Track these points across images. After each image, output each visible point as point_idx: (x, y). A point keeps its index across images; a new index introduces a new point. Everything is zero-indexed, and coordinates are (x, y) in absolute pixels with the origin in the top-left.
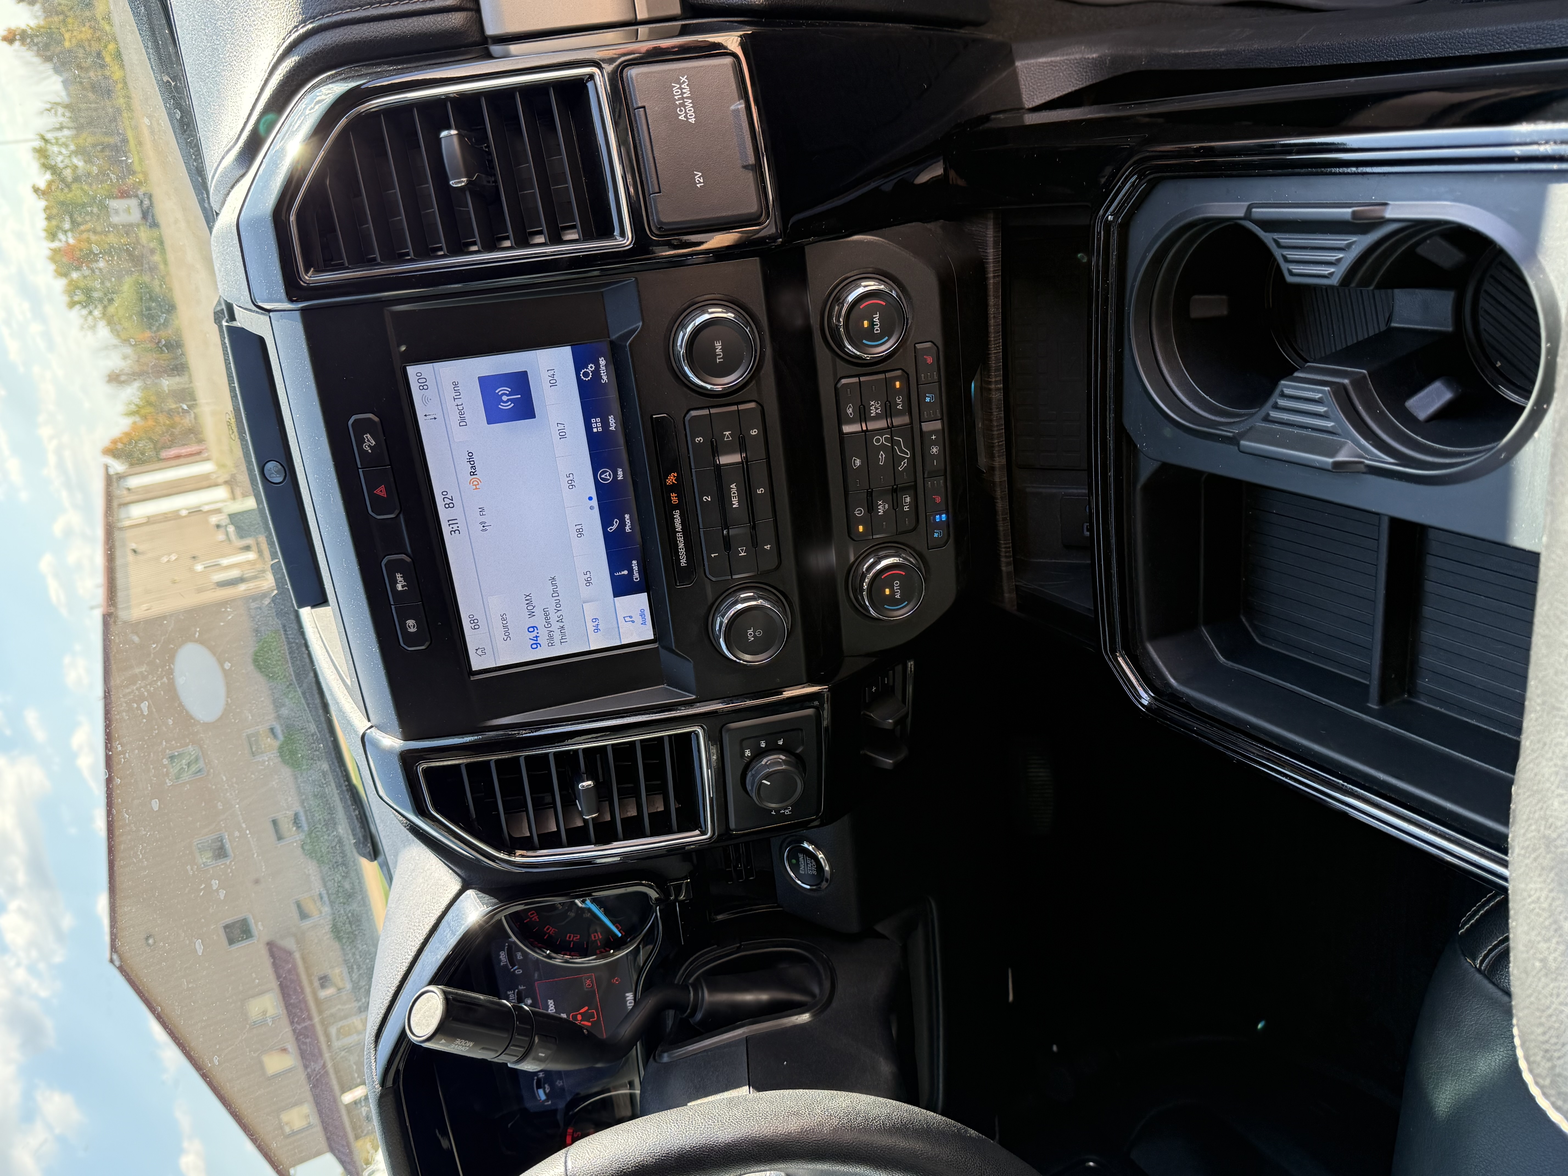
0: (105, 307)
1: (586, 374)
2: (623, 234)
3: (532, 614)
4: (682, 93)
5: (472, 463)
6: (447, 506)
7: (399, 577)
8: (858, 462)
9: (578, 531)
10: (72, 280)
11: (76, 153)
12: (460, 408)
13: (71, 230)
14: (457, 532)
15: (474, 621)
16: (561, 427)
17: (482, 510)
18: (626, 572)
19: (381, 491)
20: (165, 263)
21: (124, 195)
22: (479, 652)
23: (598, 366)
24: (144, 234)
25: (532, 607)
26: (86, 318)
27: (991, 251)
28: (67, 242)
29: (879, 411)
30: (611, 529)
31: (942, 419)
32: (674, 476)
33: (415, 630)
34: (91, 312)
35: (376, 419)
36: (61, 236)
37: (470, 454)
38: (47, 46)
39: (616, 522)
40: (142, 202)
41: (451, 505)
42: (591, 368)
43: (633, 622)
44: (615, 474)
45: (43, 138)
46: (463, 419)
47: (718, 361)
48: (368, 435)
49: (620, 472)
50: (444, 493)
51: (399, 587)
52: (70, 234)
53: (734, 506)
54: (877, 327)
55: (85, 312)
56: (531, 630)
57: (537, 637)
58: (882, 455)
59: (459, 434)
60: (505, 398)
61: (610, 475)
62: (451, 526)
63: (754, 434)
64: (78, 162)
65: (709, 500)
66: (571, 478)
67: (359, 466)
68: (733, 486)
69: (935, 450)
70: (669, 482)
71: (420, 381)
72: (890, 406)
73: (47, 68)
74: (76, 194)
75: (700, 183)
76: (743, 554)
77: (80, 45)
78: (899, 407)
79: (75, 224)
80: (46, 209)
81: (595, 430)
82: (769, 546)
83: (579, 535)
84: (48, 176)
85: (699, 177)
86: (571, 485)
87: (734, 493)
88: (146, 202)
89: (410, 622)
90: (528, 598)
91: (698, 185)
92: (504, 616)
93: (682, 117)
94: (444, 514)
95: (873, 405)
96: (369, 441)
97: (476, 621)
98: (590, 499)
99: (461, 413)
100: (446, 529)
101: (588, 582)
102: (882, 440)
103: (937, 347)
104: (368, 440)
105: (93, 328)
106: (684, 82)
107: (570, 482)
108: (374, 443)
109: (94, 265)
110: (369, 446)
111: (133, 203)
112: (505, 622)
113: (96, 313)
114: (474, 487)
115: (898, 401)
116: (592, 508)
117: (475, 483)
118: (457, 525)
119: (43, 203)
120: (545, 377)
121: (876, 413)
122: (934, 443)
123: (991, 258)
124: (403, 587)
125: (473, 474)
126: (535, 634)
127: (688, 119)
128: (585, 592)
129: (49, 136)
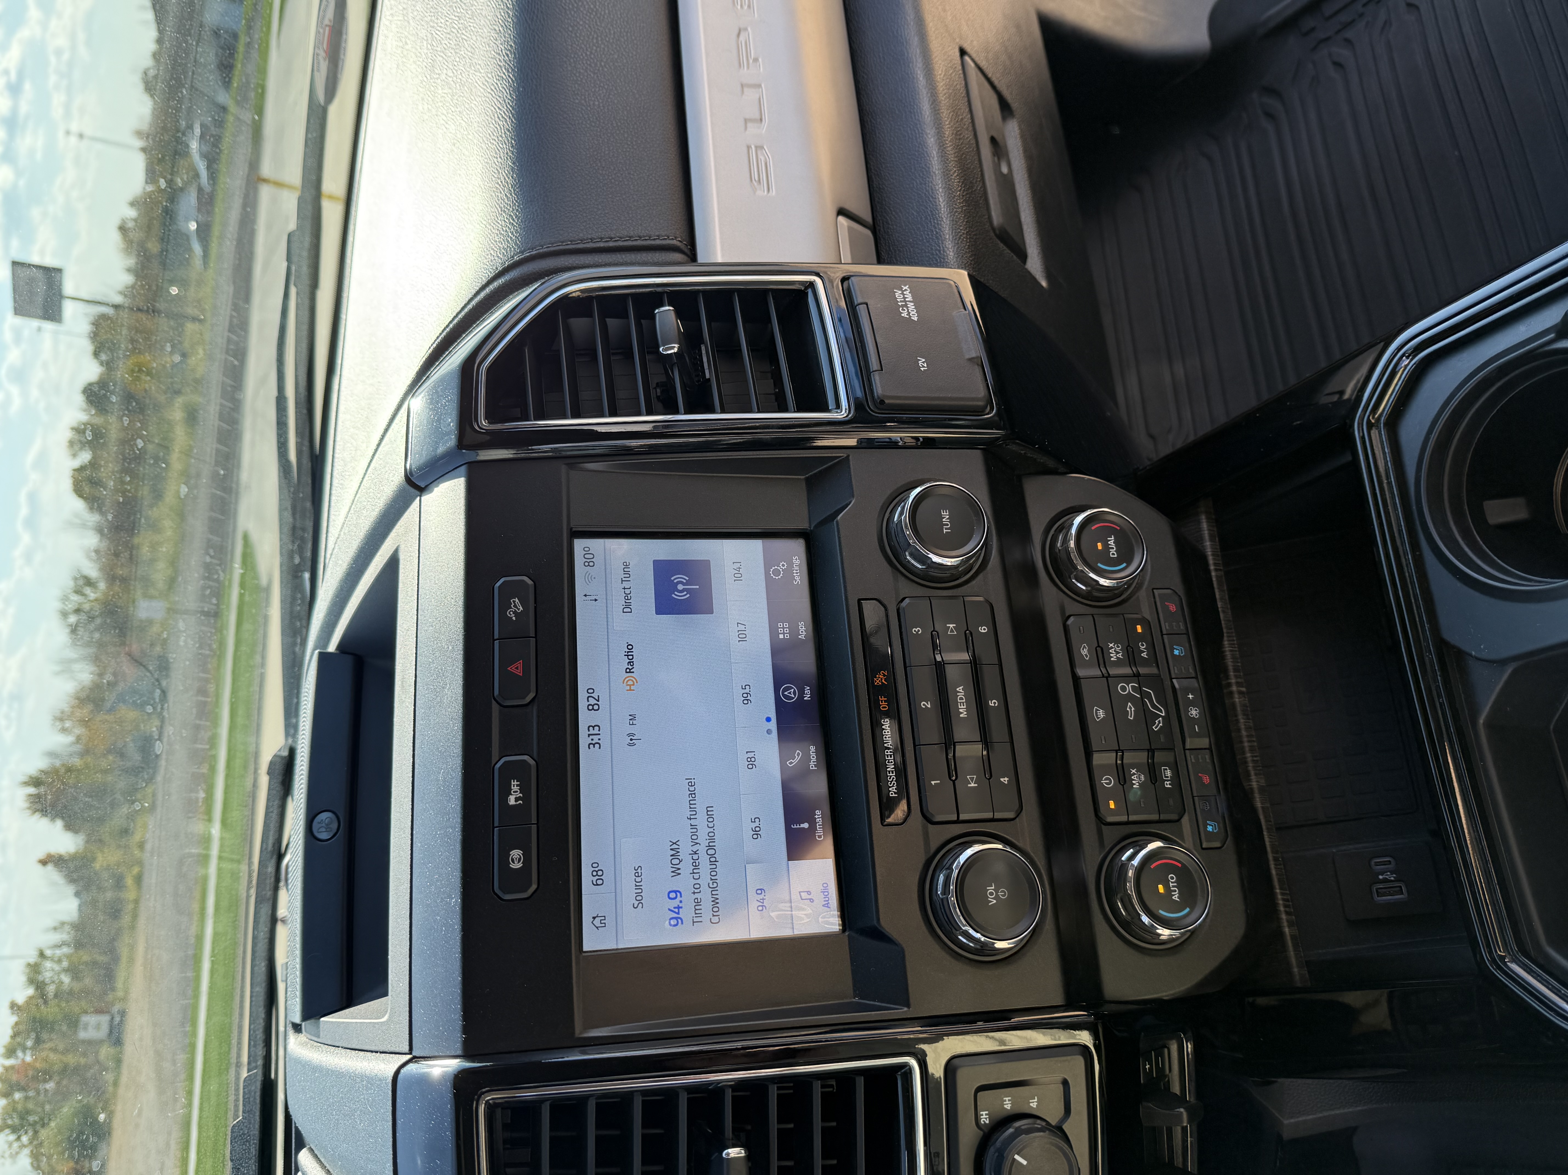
0: (36, 1132)
1: (777, 572)
2: (838, 406)
3: (676, 872)
4: (905, 298)
5: (630, 657)
6: (590, 707)
7: (515, 785)
8: (1101, 714)
9: (750, 760)
10: (14, 1101)
11: (66, 971)
12: (627, 591)
13: (31, 1048)
14: (597, 746)
15: (598, 873)
16: (742, 628)
17: (633, 717)
18: (806, 825)
19: (517, 668)
20: (116, 1084)
21: (99, 1011)
22: (597, 922)
23: (790, 565)
24: (105, 1051)
25: (678, 861)
26: (10, 1145)
27: (1208, 544)
28: (23, 1060)
29: (1120, 656)
30: (791, 763)
31: (1196, 678)
32: (884, 675)
33: (520, 865)
34: (19, 1138)
35: (530, 582)
36: (20, 1054)
37: (630, 647)
38: (77, 869)
39: (798, 754)
40: (112, 1018)
41: (596, 707)
42: (783, 566)
43: (812, 900)
44: (802, 693)
45: (42, 954)
46: (628, 605)
47: (945, 531)
48: (517, 600)
49: (807, 690)
50: (590, 691)
51: (512, 801)
52: (29, 1053)
53: (961, 716)
54: (1113, 551)
55: (12, 1137)
56: (673, 895)
57: (679, 908)
58: (1130, 708)
59: (620, 621)
60: (680, 587)
61: (794, 693)
62: (591, 737)
63: (983, 631)
64: (66, 979)
65: (929, 706)
66: (747, 691)
67: (496, 636)
68: (960, 689)
69: (1194, 712)
70: (877, 682)
71: (586, 556)
72: (1133, 651)
73: (70, 890)
74: (50, 1011)
75: (924, 367)
76: (973, 785)
77: (108, 868)
78: (1144, 655)
79: (38, 1041)
80: (17, 1024)
81: (781, 636)
82: (1006, 779)
83: (750, 766)
84: (31, 991)
85: (923, 362)
86: (746, 700)
87: (961, 699)
88: (117, 1019)
89: (516, 853)
90: (675, 846)
91: (922, 369)
92: (639, 870)
93: (905, 314)
94: (585, 718)
95: (1112, 648)
96: (517, 605)
97: (600, 873)
98: (768, 720)
99: (627, 597)
100: (584, 740)
101: (756, 833)
102: (1129, 688)
103: (1179, 596)
104: (515, 606)
105: (14, 1156)
106: (906, 290)
107: (745, 695)
108: (521, 608)
109: (41, 1087)
110: (515, 612)
111: (105, 1019)
112: (638, 879)
113: (25, 1139)
114: (628, 688)
115: (1142, 648)
116: (769, 732)
117: (630, 683)
118: (598, 737)
119: (14, 1019)
120: (729, 570)
121: (1118, 658)
122: (1192, 703)
123: (1209, 552)
124: (517, 799)
125: (629, 671)
126: (676, 903)
127: (910, 317)
128: (751, 846)
129: (48, 953)
